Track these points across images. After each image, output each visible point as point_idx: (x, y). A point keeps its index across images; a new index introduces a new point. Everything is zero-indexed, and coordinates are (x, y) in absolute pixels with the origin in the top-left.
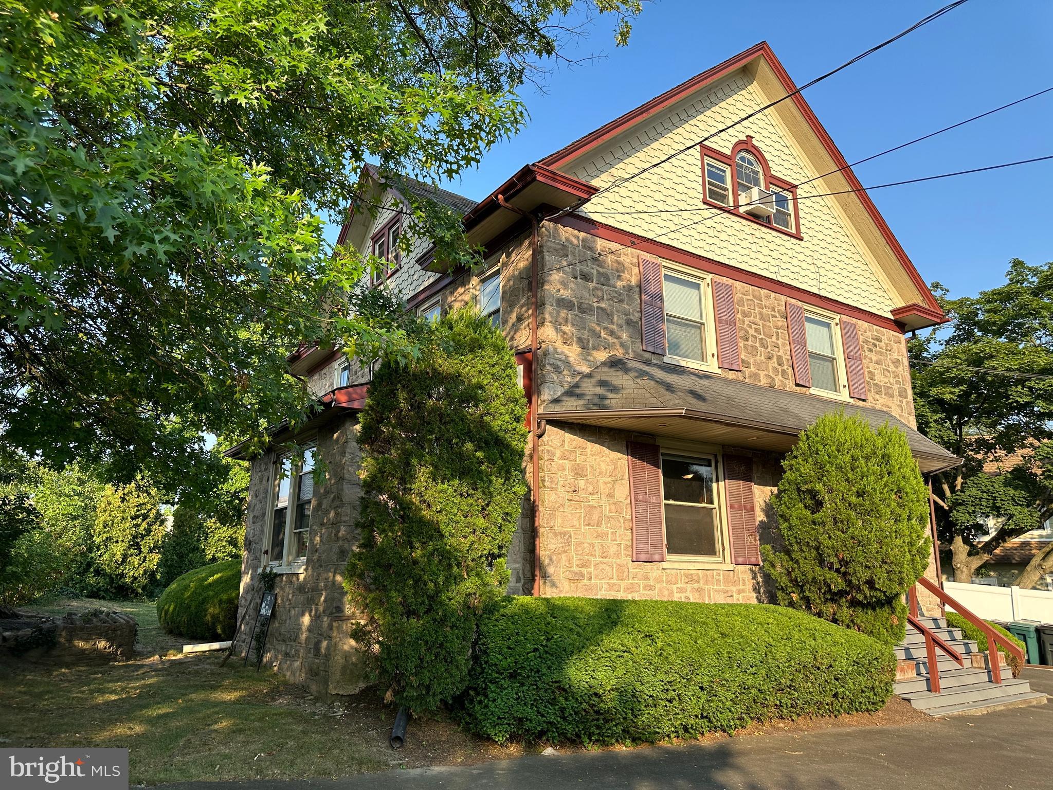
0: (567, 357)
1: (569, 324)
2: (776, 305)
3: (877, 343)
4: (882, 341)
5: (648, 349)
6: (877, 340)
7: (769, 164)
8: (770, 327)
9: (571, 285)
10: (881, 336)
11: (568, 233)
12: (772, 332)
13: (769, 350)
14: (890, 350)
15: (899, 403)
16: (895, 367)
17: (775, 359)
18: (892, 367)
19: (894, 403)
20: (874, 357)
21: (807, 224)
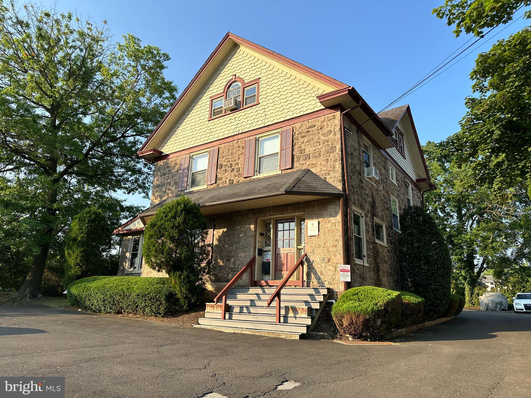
2: (241, 144)
3: (311, 129)
4: (315, 126)
5: (179, 190)
6: (310, 127)
7: (244, 79)
8: (235, 156)
9: (160, 179)
10: (314, 124)
11: (161, 163)
12: (235, 159)
13: (232, 168)
14: (321, 128)
15: (325, 158)
16: (325, 137)
17: (235, 171)
18: (322, 138)
19: (320, 160)
20: (306, 139)
21: (264, 93)
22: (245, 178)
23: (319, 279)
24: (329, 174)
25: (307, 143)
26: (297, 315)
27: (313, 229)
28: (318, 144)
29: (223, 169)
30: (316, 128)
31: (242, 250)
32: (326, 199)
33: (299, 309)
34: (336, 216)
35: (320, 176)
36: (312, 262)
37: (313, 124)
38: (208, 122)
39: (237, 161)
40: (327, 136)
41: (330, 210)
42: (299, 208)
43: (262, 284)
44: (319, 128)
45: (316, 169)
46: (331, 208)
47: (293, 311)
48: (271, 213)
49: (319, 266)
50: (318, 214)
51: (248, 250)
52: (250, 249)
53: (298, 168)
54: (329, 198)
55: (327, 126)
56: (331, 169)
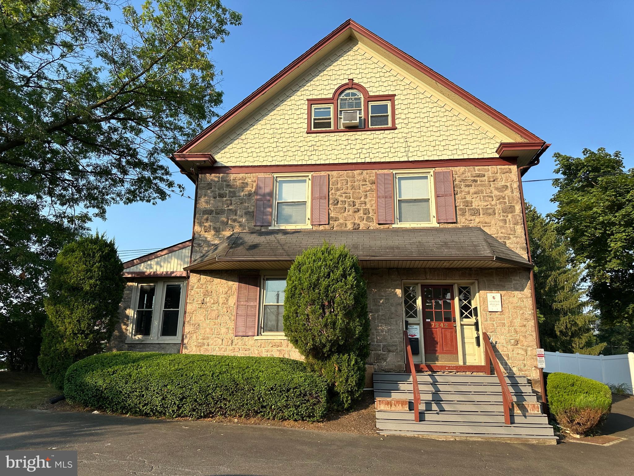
0: (206, 238)
1: (209, 221)
2: (367, 177)
3: (478, 179)
4: (484, 176)
5: (258, 224)
6: (478, 176)
7: (368, 90)
8: (359, 192)
9: (212, 202)
10: (483, 173)
11: (212, 177)
12: (360, 195)
13: (356, 207)
14: (494, 181)
15: (502, 218)
16: (499, 192)
17: (361, 212)
18: (496, 193)
19: (495, 219)
20: (472, 190)
21: (403, 116)
22: (379, 224)
23: (506, 364)
24: (509, 238)
25: (475, 196)
26: (527, 413)
27: (495, 303)
28: (490, 199)
29: (339, 206)
30: (486, 178)
31: (382, 321)
32: (508, 268)
33: (529, 406)
34: (523, 290)
35: (498, 239)
36: (494, 343)
37: (481, 172)
38: (306, 135)
39: (362, 199)
40: (503, 192)
41: (514, 282)
42: (470, 275)
43: (422, 368)
44: (492, 180)
45: (490, 229)
46: (516, 280)
47: (519, 408)
48: (428, 277)
49: (505, 349)
50: (498, 285)
51: (394, 323)
52: (396, 321)
53: (463, 224)
54: (512, 268)
55: (501, 180)
56: (512, 233)
